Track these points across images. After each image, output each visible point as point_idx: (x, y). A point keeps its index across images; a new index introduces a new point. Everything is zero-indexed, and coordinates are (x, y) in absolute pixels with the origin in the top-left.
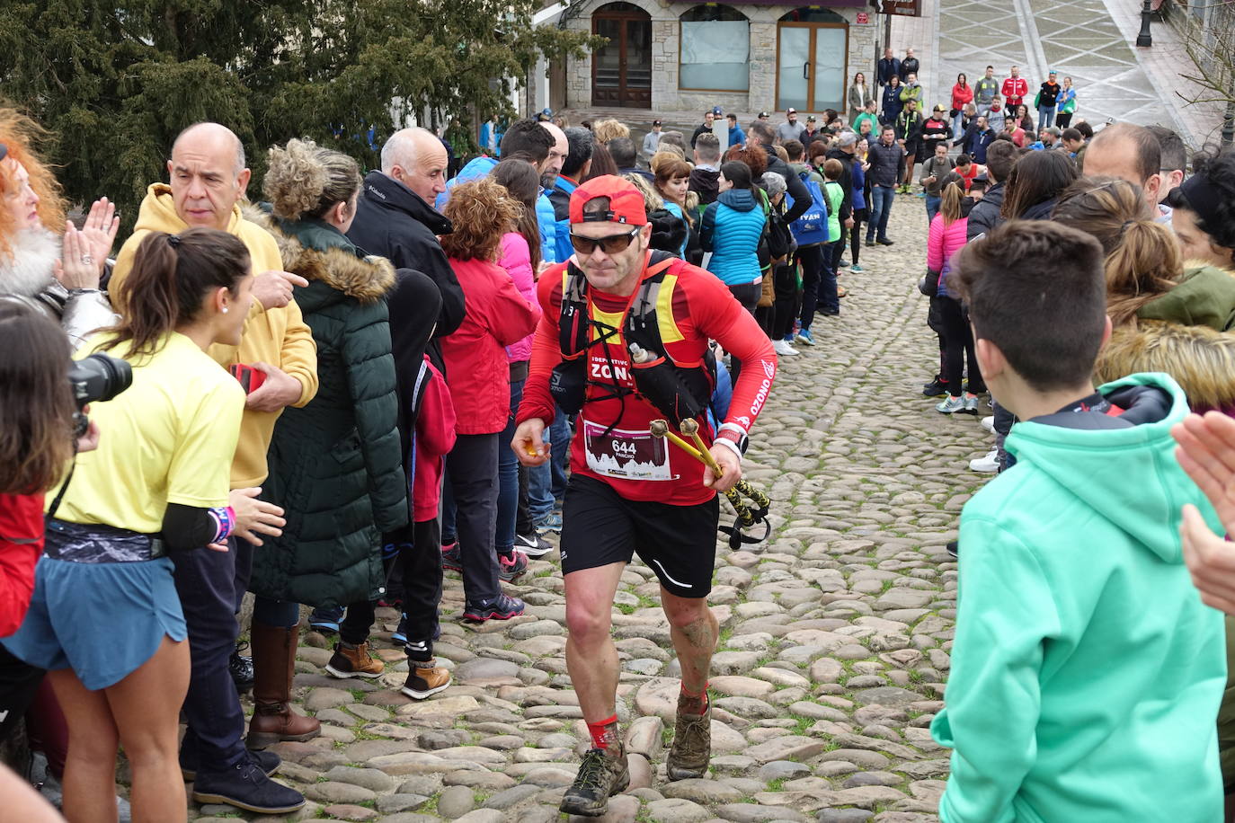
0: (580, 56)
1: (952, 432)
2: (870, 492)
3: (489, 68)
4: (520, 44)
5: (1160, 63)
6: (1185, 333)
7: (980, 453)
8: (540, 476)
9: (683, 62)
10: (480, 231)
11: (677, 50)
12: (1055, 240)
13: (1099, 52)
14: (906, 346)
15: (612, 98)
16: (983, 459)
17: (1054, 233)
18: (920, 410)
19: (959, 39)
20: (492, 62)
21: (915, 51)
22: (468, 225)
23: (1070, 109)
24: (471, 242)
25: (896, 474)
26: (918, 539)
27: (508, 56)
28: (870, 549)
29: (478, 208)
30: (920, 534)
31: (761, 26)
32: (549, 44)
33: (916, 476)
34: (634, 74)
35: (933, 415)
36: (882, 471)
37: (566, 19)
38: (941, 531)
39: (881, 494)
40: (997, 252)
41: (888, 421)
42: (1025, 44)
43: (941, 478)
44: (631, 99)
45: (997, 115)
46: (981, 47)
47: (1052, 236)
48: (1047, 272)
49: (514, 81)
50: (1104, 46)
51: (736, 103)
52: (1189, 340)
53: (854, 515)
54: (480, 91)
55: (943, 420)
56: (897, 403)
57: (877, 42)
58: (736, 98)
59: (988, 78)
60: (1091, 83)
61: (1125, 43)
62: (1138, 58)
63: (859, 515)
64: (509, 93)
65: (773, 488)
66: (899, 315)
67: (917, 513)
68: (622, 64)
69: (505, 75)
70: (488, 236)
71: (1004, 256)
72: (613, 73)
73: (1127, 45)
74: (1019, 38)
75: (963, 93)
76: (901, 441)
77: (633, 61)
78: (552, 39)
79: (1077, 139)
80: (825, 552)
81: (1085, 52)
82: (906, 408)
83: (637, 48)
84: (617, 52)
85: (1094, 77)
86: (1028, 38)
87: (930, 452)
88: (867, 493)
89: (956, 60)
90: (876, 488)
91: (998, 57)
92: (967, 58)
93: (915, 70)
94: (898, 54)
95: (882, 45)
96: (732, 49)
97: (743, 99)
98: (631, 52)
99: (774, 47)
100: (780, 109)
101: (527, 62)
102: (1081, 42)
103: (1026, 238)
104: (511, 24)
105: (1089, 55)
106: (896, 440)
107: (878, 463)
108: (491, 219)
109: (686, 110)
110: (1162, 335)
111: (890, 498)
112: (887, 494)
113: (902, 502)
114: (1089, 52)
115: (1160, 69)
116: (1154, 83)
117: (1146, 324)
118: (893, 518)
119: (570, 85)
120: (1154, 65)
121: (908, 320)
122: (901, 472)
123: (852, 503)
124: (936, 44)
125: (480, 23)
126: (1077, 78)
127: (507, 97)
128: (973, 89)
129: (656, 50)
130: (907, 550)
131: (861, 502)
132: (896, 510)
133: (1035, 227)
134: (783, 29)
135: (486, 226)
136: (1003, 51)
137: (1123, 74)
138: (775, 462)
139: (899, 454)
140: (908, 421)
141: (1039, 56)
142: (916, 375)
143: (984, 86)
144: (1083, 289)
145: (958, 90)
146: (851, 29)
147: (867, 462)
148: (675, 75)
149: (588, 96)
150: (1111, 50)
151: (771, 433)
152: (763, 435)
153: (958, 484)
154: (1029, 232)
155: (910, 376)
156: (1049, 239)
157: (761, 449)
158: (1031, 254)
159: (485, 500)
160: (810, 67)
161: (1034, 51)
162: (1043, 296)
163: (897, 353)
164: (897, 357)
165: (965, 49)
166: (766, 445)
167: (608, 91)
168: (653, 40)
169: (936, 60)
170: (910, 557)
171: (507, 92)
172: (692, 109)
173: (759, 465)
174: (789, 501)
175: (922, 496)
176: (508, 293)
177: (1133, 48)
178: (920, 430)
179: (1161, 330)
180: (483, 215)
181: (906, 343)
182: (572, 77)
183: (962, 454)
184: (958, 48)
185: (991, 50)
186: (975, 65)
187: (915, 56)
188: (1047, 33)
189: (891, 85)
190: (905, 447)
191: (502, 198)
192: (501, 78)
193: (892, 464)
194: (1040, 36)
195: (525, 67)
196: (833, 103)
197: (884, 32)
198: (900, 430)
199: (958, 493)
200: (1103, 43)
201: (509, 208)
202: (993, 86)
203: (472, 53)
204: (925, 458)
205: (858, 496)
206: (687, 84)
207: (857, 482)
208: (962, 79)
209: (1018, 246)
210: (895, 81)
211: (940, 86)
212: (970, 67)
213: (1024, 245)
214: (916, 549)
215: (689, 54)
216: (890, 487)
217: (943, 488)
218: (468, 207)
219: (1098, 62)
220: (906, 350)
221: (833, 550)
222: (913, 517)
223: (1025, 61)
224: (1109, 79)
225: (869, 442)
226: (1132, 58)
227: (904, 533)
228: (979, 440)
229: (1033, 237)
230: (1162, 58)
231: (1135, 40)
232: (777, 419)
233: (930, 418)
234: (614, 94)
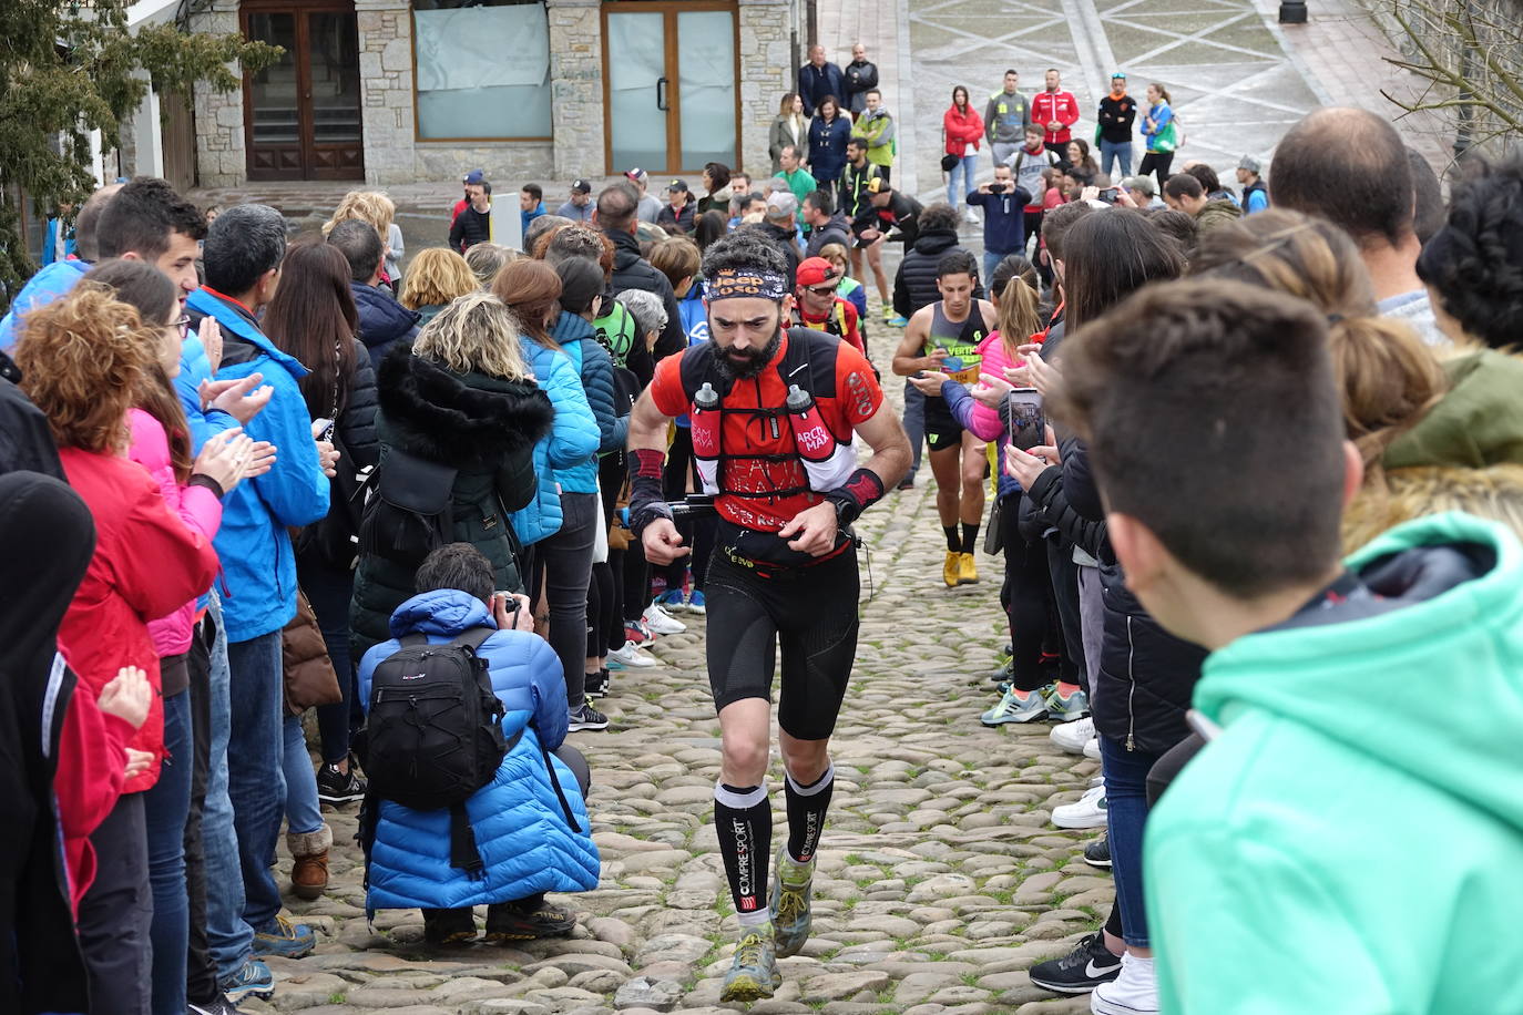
0: (224, 84)
1: (1010, 757)
2: (867, 881)
3: (47, 113)
4: (106, 64)
5: (1326, 52)
6: (1476, 482)
7: (1067, 794)
8: (223, 884)
9: (421, 88)
10: (81, 392)
11: (409, 65)
12: (1234, 317)
13: (1211, 36)
14: (900, 605)
15: (286, 163)
16: (1075, 806)
17: (1231, 304)
18: (944, 722)
19: (946, 22)
20: (54, 102)
21: (867, 49)
22: (56, 383)
23: (1165, 145)
24: (64, 417)
25: (914, 843)
26: (973, 961)
27: (83, 89)
28: (882, 987)
29: (76, 348)
30: (974, 953)
31: (569, 12)
32: (165, 61)
33: (952, 844)
34: (326, 115)
35: (969, 729)
36: (886, 839)
37: (188, 15)
38: (1017, 943)
39: (889, 883)
40: (1126, 352)
41: (888, 746)
42: (1071, 26)
43: (1000, 846)
44: (324, 164)
45: (1036, 161)
46: (989, 36)
47: (1229, 312)
48: (1222, 380)
49: (95, 138)
50: (1218, 26)
51: (529, 163)
52: (1486, 495)
53: (842, 926)
54: (31, 157)
55: (989, 737)
56: (898, 711)
57: (793, 35)
58: (528, 154)
59: (1009, 94)
60: (1201, 95)
61: (1257, 18)
62: (1284, 45)
63: (852, 924)
64: (90, 161)
65: (678, 885)
66: (880, 548)
67: (962, 913)
68: (303, 97)
69: (80, 127)
70: (99, 404)
71: (1140, 357)
72: (286, 115)
73: (1261, 22)
74: (1058, 17)
75: (965, 124)
76: (915, 781)
77: (324, 90)
78: (171, 52)
79: (1194, 194)
80: (796, 999)
81: (1185, 39)
82: (916, 720)
83: (330, 64)
84: (293, 74)
85: (1206, 83)
86: (1076, 17)
87: (972, 798)
88: (863, 883)
89: (944, 62)
90: (879, 873)
91: (1025, 54)
92: (965, 59)
93: (870, 84)
94: (835, 54)
95: (802, 39)
96: (516, 59)
97: (543, 153)
98: (318, 73)
99: (597, 51)
100: (615, 170)
101: (122, 99)
102: (1177, 19)
103: (1178, 319)
104: (86, 27)
105: (1192, 44)
106: (904, 780)
107: (875, 826)
108: (101, 370)
109: (433, 180)
110: (1435, 493)
111: (907, 889)
112: (901, 882)
113: (931, 896)
114: (1193, 38)
115: (1326, 64)
116: (1318, 92)
117: (1401, 478)
118: (917, 926)
119: (202, 142)
120: (1315, 57)
121: (898, 556)
122: (922, 840)
123: (834, 903)
124: (904, 33)
125: (24, 26)
126: (1176, 87)
127: (86, 169)
128: (982, 115)
129: (368, 66)
130: (953, 983)
131: (852, 901)
132: (920, 911)
133: (1197, 295)
134: (612, 18)
135: (92, 384)
136: (1032, 43)
137: (1259, 76)
138: (676, 836)
139: (914, 806)
140: (923, 744)
141: (1099, 49)
142: (927, 657)
143: (1003, 109)
144: (1295, 406)
145: (955, 118)
146: (743, 12)
147: (854, 824)
148: (408, 114)
149: (238, 161)
150: (1232, 33)
151: (661, 782)
152: (647, 787)
153: (1034, 855)
154: (1184, 307)
155: (916, 658)
156: (1222, 316)
157: (645, 812)
158: (1191, 348)
159: (124, 929)
160: (669, 86)
161: (1090, 40)
162: (1221, 426)
163: (885, 618)
164: (886, 626)
165: (959, 42)
166: (655, 804)
167: (278, 151)
168: (362, 47)
169: (906, 65)
170: (961, 996)
171: (84, 157)
172: (444, 178)
173: (646, 843)
174: (713, 907)
175: (968, 881)
176: (152, 513)
177: (1273, 26)
178: (948, 757)
179: (1432, 485)
180: (87, 362)
181: (900, 599)
182: (207, 128)
183: (1035, 798)
184: (948, 40)
185: (1008, 41)
186: (980, 71)
187: (868, 57)
188: (1112, 5)
189: (823, 116)
190: (924, 792)
191: (123, 328)
192: (73, 132)
193: (903, 826)
194: (1099, 11)
195: (118, 110)
196: (718, 154)
197: (804, 15)
198: (910, 760)
199: (1037, 871)
200: (1217, 19)
201: (140, 345)
202: (1020, 108)
203: (13, 85)
204: (963, 810)
205: (846, 890)
206: (432, 129)
207: (841, 863)
208: (961, 99)
209: (1165, 334)
210: (829, 108)
211: (917, 113)
212: (972, 74)
213: (1176, 333)
214: (972, 981)
215: (431, 71)
216: (905, 869)
217: (1006, 863)
218: (54, 348)
219: (1210, 55)
220: (900, 612)
221: (809, 994)
222: (955, 922)
223: (1074, 59)
224: (1234, 87)
225: (853, 786)
226: (1272, 45)
227: (943, 953)
228: (1062, 769)
229: (1192, 317)
230: (1328, 43)
231: (1276, 12)
232: (668, 754)
233: (964, 734)
234: (291, 156)
